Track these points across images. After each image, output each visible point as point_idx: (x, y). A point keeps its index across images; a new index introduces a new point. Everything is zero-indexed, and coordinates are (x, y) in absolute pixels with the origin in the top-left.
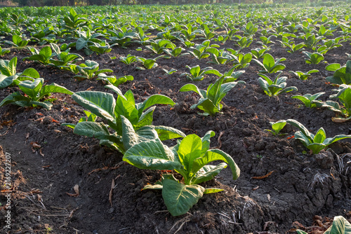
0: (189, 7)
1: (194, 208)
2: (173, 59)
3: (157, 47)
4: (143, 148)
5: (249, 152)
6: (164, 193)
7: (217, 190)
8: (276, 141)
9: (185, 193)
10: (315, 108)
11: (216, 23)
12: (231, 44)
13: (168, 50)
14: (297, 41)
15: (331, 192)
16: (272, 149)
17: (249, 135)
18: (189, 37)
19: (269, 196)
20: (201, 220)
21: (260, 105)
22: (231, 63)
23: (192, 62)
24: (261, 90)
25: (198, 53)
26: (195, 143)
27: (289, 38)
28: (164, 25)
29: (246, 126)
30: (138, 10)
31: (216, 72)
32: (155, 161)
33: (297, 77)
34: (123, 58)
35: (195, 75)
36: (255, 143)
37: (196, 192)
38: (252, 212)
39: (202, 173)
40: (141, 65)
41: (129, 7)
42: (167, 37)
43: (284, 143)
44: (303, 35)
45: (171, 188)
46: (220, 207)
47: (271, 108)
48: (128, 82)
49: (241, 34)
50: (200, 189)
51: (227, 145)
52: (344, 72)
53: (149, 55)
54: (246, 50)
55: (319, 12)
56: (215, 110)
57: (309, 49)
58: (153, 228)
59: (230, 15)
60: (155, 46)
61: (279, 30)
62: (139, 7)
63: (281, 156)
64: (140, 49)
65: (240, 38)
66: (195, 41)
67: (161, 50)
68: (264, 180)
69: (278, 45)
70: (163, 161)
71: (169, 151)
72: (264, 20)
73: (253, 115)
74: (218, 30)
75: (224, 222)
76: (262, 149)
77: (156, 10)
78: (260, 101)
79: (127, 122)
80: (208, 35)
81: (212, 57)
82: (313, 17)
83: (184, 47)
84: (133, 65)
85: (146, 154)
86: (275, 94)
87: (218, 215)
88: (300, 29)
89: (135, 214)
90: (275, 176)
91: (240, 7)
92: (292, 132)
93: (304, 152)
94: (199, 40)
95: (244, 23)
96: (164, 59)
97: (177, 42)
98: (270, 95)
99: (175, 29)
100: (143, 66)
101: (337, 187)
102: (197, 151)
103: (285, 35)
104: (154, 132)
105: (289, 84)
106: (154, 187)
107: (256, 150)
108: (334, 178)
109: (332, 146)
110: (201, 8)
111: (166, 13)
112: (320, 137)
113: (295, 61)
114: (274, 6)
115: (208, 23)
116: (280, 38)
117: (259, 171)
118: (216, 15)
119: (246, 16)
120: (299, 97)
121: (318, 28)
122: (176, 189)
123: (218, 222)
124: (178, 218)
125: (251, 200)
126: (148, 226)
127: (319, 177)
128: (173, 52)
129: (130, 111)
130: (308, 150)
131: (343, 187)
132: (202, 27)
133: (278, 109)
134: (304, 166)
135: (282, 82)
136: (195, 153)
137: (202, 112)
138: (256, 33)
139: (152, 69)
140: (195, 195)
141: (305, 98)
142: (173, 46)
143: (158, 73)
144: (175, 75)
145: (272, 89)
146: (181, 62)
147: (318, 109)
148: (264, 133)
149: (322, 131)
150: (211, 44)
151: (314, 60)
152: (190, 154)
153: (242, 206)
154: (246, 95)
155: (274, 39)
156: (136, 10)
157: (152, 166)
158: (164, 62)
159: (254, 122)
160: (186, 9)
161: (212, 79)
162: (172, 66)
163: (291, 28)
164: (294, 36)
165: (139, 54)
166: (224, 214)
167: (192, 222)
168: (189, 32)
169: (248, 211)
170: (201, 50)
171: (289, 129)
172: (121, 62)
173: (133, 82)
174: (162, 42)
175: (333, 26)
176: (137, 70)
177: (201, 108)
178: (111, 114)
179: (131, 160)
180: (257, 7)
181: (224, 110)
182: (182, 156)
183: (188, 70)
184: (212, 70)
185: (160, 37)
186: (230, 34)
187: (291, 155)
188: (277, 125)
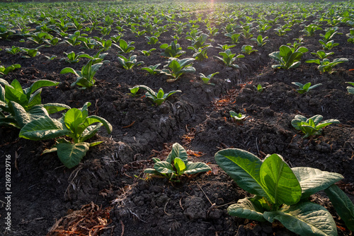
0: (59, 4)
1: (84, 159)
2: (52, 47)
3: (37, 38)
4: (35, 124)
5: (118, 111)
6: (58, 153)
7: (99, 142)
8: (134, 101)
9: (75, 150)
10: (156, 75)
11: (83, 17)
12: (95, 33)
13: (47, 41)
14: (141, 28)
15: (171, 127)
16: (132, 106)
17: (116, 99)
18: (63, 29)
19: (134, 138)
20: (90, 165)
21: (121, 76)
22: (98, 47)
23: (68, 49)
24: (121, 66)
25: (72, 42)
26: (76, 114)
27: (135, 26)
28: (41, 19)
29: (113, 93)
30: (16, 7)
31: (87, 56)
32: (47, 133)
33: (143, 54)
34: (8, 49)
35: (72, 59)
36: (121, 104)
37: (83, 147)
38: (125, 150)
39: (86, 133)
40: (25, 54)
41: (7, 4)
42: (45, 30)
43: (140, 101)
44: (144, 24)
45: (63, 149)
46: (103, 153)
47: (129, 78)
48: (16, 70)
49: (103, 25)
50: (86, 145)
51: (102, 108)
52: (170, 49)
53: (32, 45)
54: (108, 37)
55: (152, 8)
56: (90, 84)
57: (149, 34)
58: (56, 180)
59: (93, 11)
60: (35, 37)
61: (128, 21)
62: (16, 4)
63: (138, 110)
64: (22, 41)
65: (102, 28)
66: (68, 32)
67: (41, 41)
68: (130, 127)
69: (129, 32)
70: (54, 131)
71: (58, 122)
72: (118, 14)
73: (117, 85)
74: (85, 22)
75: (107, 163)
76: (125, 107)
77: (32, 7)
78: (121, 73)
79: (18, 106)
80: (78, 27)
81: (83, 44)
82: (149, 11)
83: (60, 37)
84: (18, 54)
85: (38, 129)
86: (131, 68)
87: (102, 159)
88: (142, 20)
89: (39, 173)
90: (136, 123)
91: (99, 4)
92: (144, 93)
93: (153, 105)
94: (71, 30)
95: (103, 17)
96: (45, 48)
97: (54, 34)
98: (127, 68)
99: (50, 23)
100: (27, 55)
101: (174, 124)
102: (79, 119)
103: (132, 25)
104: (44, 109)
105: (139, 59)
106: (51, 150)
107: (122, 109)
108: (171, 118)
109: (168, 99)
110: (70, 5)
111: (41, 9)
112: (160, 94)
113: (141, 43)
114: (123, 3)
115: (77, 17)
116: (129, 26)
117: (126, 123)
118: (82, 11)
119: (105, 11)
120: (146, 68)
121: (153, 19)
122: (68, 149)
123: (103, 164)
124: (73, 169)
125: (123, 144)
126: (51, 180)
127: (163, 120)
128: (52, 42)
129: (19, 96)
130: (154, 104)
131: (177, 122)
132: (72, 20)
133: (133, 77)
134: (153, 114)
135: (134, 59)
136: (78, 121)
137: (81, 87)
138: (113, 24)
139: (36, 57)
140: (83, 150)
141: (149, 69)
142: (51, 37)
143: (42, 60)
144: (56, 60)
145: (128, 64)
146: (60, 49)
147: (158, 75)
148: (126, 96)
149: (161, 90)
150: (81, 33)
151: (152, 41)
152: (75, 122)
153: (117, 149)
154: (111, 70)
155: (125, 27)
156: (14, 7)
157: (45, 137)
158: (45, 50)
159: (118, 89)
160: (57, 6)
161: (85, 62)
162: (53, 53)
163: (136, 19)
164: (138, 25)
165: (22, 45)
166: (106, 157)
167: (85, 168)
168: (62, 25)
169: (122, 151)
170: (74, 39)
171: (142, 91)
172: (7, 53)
173: (20, 69)
174: (41, 34)
175: (162, 17)
176: (23, 58)
177: (79, 84)
178: (3, 101)
179: (26, 136)
180: (111, 4)
181: (96, 83)
182: (68, 124)
183: (65, 56)
184: (83, 54)
185: (38, 30)
186: (94, 25)
187: (145, 109)
188: (133, 90)
